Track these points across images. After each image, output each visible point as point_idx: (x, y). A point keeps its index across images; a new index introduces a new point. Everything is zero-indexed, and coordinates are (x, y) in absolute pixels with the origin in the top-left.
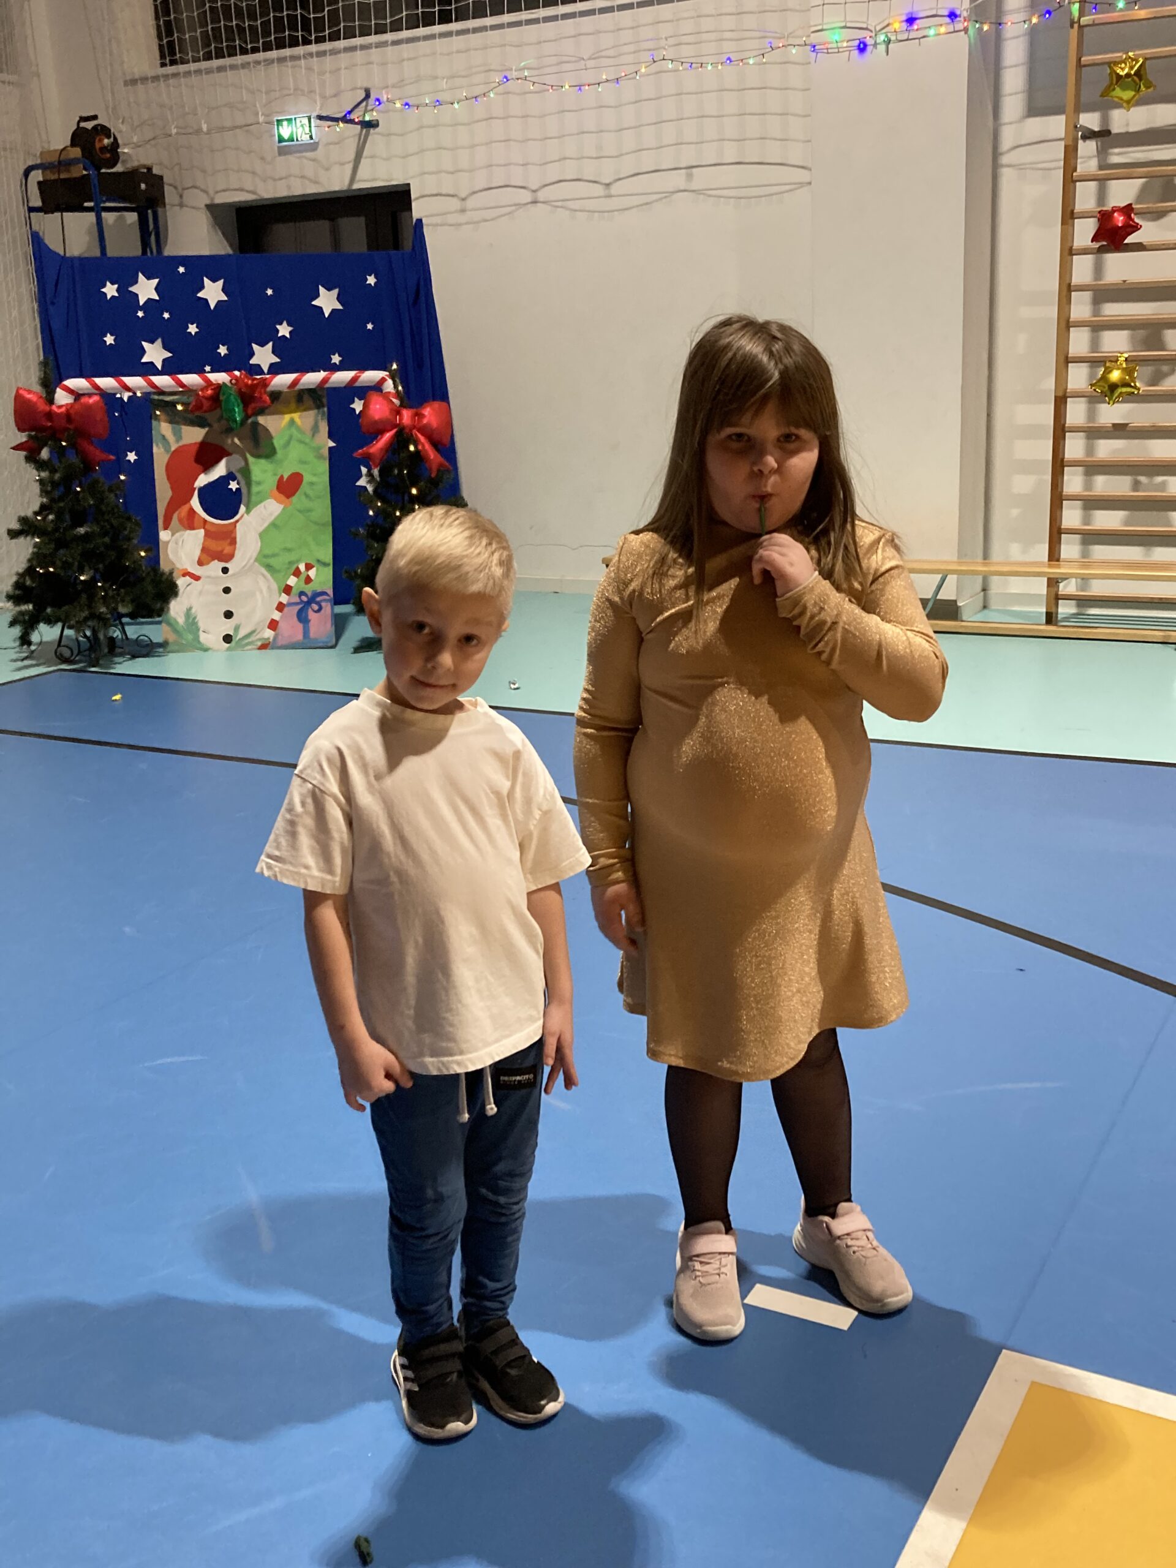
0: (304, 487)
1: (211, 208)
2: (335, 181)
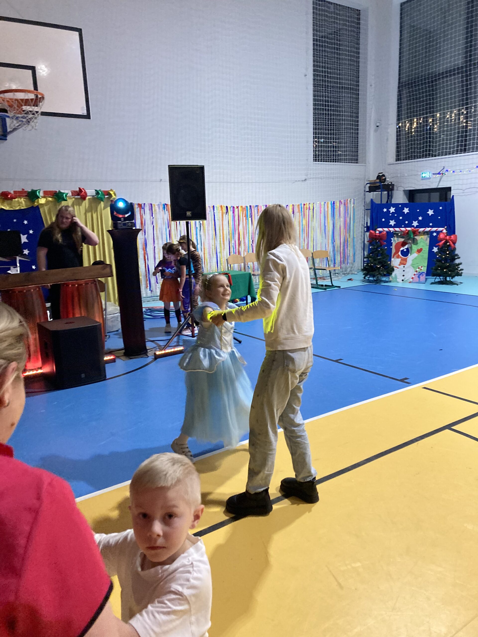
0: (422, 251)
1: (404, 191)
2: (434, 186)
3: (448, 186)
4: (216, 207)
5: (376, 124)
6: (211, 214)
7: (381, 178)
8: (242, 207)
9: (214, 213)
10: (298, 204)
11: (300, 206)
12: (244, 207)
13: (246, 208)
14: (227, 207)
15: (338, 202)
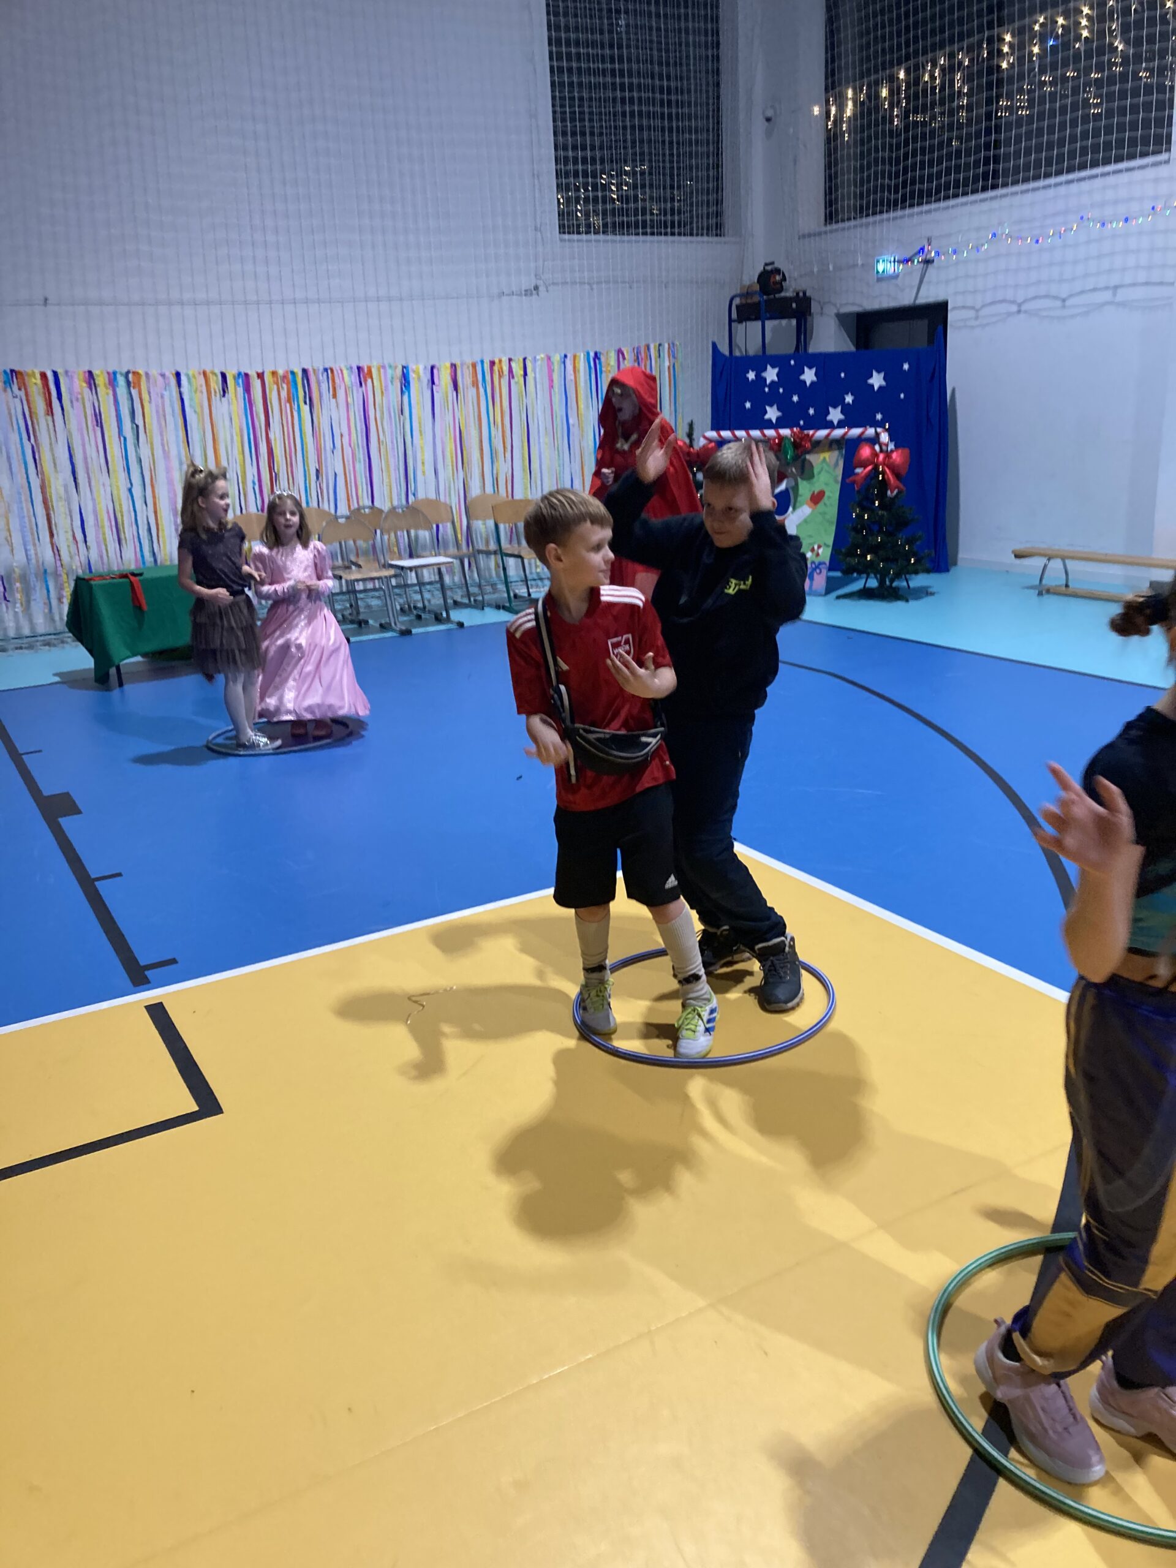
0: (825, 498)
1: (838, 315)
2: (906, 299)
3: (941, 298)
4: (187, 375)
5: (763, 113)
6: (171, 395)
7: (770, 279)
8: (274, 373)
9: (181, 394)
10: (469, 361)
11: (479, 368)
12: (281, 372)
13: (290, 376)
14: (224, 376)
15: (613, 356)
